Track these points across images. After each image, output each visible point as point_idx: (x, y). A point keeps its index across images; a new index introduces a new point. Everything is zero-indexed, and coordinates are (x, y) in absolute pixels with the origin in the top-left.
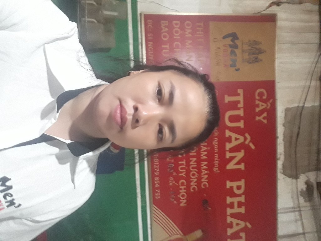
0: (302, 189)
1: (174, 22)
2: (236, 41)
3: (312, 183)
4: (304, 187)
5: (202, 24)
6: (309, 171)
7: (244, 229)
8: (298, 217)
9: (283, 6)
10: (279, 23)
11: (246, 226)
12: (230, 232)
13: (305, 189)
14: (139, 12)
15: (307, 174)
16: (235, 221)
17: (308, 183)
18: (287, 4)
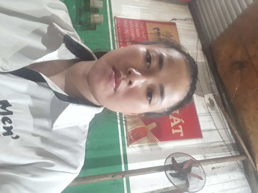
0: (208, 103)
1: (130, 21)
2: (160, 31)
3: (212, 100)
4: (208, 102)
5: (143, 23)
6: (209, 93)
7: (180, 124)
8: (210, 119)
9: (177, 20)
10: (177, 27)
11: (181, 122)
12: (173, 124)
13: (209, 103)
14: (113, 17)
15: (208, 94)
16: (175, 118)
17: (209, 99)
18: (179, 20)
